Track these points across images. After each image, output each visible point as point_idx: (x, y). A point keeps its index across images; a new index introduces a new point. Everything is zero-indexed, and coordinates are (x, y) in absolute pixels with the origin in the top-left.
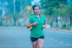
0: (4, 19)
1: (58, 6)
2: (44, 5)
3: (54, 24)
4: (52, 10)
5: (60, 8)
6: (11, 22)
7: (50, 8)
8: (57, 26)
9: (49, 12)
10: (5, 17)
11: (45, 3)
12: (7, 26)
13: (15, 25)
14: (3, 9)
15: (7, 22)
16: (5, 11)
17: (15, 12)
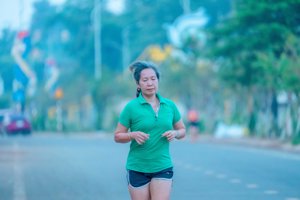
0: (53, 103)
1: (277, 47)
2: (222, 44)
3: (264, 120)
4: (255, 65)
5: (289, 53)
6: (82, 114)
7: (244, 54)
8: (276, 130)
9: (241, 72)
10: (59, 93)
11: (228, 33)
12: (65, 129)
13: (98, 127)
14: (50, 58)
15: (65, 113)
16: (59, 66)
17: (98, 74)
